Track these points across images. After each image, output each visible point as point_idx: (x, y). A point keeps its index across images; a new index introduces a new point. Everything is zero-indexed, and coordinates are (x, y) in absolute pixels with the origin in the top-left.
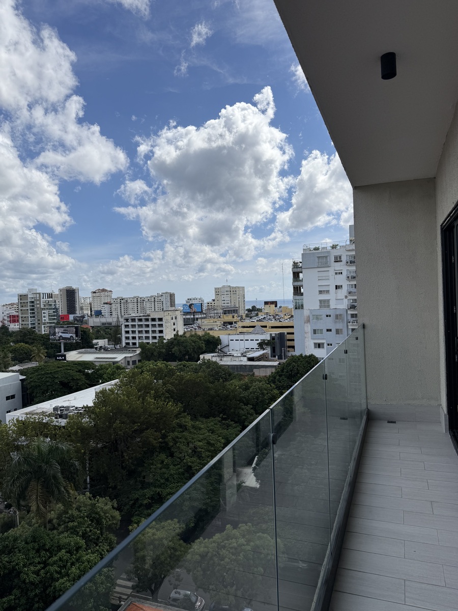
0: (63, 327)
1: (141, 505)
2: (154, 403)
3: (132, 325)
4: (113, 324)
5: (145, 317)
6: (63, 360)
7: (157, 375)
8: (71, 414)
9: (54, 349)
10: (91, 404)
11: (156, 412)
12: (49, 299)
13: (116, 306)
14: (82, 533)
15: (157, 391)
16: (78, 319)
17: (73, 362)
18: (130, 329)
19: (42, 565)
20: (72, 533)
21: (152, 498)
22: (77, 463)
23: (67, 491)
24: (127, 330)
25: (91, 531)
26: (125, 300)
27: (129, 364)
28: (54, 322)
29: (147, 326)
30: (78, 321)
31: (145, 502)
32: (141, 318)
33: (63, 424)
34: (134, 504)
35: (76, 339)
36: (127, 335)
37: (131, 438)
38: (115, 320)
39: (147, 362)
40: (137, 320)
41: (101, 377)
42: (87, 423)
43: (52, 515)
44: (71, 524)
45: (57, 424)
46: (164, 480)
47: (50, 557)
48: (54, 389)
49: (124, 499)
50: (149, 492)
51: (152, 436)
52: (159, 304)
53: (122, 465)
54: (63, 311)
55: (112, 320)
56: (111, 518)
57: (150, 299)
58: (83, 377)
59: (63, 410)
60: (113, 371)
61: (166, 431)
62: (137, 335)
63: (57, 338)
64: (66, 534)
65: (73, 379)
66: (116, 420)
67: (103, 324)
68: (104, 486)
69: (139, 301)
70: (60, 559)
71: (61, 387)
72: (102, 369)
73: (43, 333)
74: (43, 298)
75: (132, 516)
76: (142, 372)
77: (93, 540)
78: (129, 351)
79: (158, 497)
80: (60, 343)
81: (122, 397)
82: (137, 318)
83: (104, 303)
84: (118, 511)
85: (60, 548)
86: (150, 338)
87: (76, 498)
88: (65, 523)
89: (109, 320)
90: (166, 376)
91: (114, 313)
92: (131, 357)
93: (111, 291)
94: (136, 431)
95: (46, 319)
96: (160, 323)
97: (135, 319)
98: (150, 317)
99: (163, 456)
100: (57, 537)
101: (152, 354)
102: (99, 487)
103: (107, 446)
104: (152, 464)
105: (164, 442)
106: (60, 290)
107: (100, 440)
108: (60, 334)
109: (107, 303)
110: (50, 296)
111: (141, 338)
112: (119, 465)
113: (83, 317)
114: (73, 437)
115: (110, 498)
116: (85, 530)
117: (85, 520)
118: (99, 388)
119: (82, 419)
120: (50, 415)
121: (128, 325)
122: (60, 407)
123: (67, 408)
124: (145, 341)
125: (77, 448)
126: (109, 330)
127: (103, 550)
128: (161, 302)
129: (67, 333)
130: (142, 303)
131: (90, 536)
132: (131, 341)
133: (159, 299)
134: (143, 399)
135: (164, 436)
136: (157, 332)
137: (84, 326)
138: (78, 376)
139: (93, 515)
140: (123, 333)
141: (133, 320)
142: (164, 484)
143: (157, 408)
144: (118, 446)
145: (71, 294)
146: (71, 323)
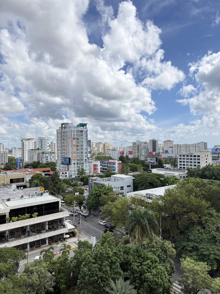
0: (150, 157)
1: (187, 250)
2: (195, 199)
3: (183, 158)
4: (174, 157)
5: (190, 155)
6: (150, 172)
7: (196, 185)
8: (154, 198)
9: (147, 167)
10: (163, 195)
11: (196, 204)
12: (145, 145)
13: (175, 149)
14: (158, 255)
15: (196, 193)
16: (157, 154)
17: (154, 174)
18: (182, 160)
19: (140, 264)
20: (153, 253)
21: (193, 248)
22: (156, 222)
23: (151, 234)
24: (180, 160)
25: (162, 255)
26: (180, 146)
27: (181, 178)
28: (147, 155)
29: (191, 159)
30: (157, 155)
31: (189, 249)
32: (188, 155)
33: (150, 202)
34: (183, 248)
35: (156, 163)
36: (181, 163)
37: (182, 215)
38: (175, 155)
39: (191, 178)
40: (186, 156)
41: (167, 182)
42: (161, 203)
43: (145, 242)
44: (153, 249)
45: (147, 201)
46: (199, 240)
47: (143, 262)
48: (146, 185)
49: (178, 244)
50: (191, 244)
51: (194, 217)
52: (198, 148)
53: (177, 227)
54: (151, 150)
55: (173, 155)
56: (171, 252)
57: (193, 145)
58: (159, 181)
59: (150, 195)
60: (173, 180)
61: (201, 215)
62: (186, 163)
63: (148, 162)
64: (150, 253)
65: (155, 182)
66: (175, 204)
67: (169, 157)
68: (168, 235)
69: (187, 146)
70: (148, 264)
71: (149, 184)
72: (168, 179)
73: (142, 160)
74: (143, 144)
75: (182, 254)
76: (188, 182)
77: (163, 260)
78: (182, 171)
79: (196, 248)
80: (149, 165)
81: (178, 194)
82: (186, 155)
83: (169, 147)
84: (175, 250)
85: (148, 259)
86: (193, 165)
87: (155, 238)
88: (150, 248)
89: (172, 155)
90: (201, 186)
91: (174, 152)
92: (182, 174)
93: (173, 141)
94: (184, 212)
95: (143, 153)
96: (199, 158)
97: (185, 155)
98: (193, 155)
99: (199, 228)
100: (146, 253)
101: (194, 174)
102: (166, 235)
103: (170, 216)
104: (193, 230)
105: (200, 221)
106: (150, 141)
107: (167, 212)
108: (149, 161)
109: (170, 147)
110: (145, 143)
111: (188, 165)
112: (176, 227)
113: (159, 153)
114: (154, 209)
115: (171, 242)
116: (159, 254)
117: (159, 249)
118: (166, 187)
119: (159, 201)
120: (144, 197)
121: (181, 158)
122: (149, 194)
123: (152, 195)
124: (190, 167)
125: (156, 214)
126: (171, 160)
127: (167, 266)
128: (199, 147)
129: (152, 160)
130: (188, 147)
131: (161, 257)
132: (182, 166)
133: (198, 145)
134: (189, 197)
135: (200, 218)
136: (197, 163)
137: (160, 157)
138: (157, 180)
139: (163, 248)
140: (179, 162)
141: (184, 156)
142: (199, 242)
143: (196, 203)
144: (176, 217)
145: (154, 143)
146: (154, 156)
